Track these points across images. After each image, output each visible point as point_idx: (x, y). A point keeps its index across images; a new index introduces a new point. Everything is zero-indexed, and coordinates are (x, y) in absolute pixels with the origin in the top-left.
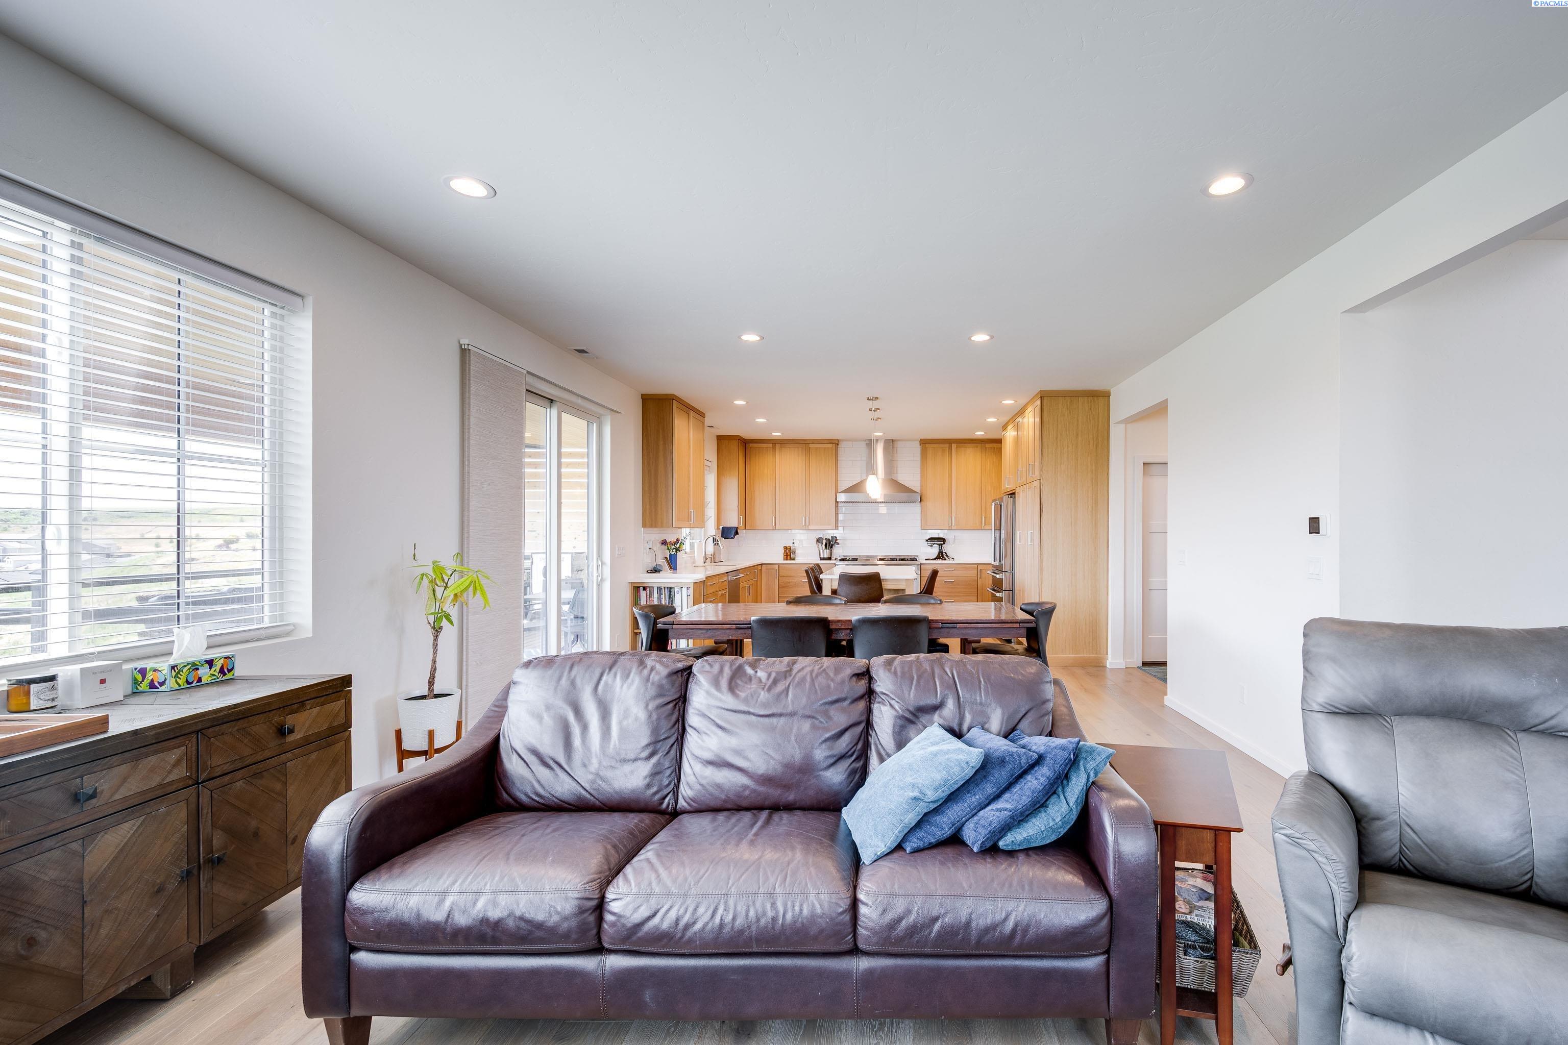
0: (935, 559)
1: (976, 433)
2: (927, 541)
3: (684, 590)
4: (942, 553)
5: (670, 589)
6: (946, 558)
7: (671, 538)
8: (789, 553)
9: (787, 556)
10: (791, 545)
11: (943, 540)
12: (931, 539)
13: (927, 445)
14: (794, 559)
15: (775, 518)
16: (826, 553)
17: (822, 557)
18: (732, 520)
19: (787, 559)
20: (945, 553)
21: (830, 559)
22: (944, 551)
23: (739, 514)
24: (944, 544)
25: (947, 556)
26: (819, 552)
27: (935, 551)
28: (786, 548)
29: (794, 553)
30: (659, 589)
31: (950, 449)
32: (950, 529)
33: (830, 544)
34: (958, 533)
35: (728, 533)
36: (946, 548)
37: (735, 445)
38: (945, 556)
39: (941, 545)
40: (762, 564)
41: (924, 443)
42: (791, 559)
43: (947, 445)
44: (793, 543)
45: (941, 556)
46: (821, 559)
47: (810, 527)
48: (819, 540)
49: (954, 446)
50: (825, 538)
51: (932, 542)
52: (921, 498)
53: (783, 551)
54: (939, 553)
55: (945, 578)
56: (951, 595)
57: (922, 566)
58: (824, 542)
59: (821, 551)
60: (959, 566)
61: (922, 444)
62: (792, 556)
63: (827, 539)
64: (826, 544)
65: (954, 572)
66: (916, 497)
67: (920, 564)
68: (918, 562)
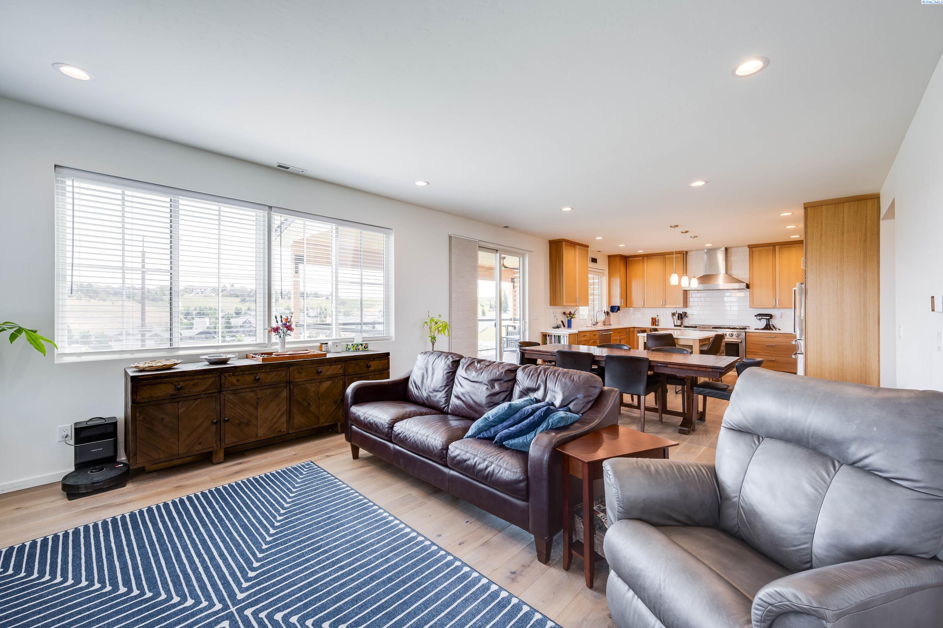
0: (763, 329)
1: (791, 237)
2: (755, 316)
3: (565, 337)
4: (769, 325)
5: (559, 337)
7: (567, 312)
8: (654, 321)
9: (653, 323)
10: (656, 317)
11: (770, 316)
12: (760, 315)
13: (754, 249)
14: (658, 325)
15: (644, 301)
16: (679, 323)
17: (676, 324)
18: (617, 302)
19: (653, 325)
20: (772, 325)
21: (680, 326)
22: (771, 324)
23: (621, 298)
24: (771, 318)
25: (774, 327)
26: (674, 321)
27: (763, 323)
28: (653, 319)
29: (658, 322)
30: (555, 336)
31: (774, 250)
32: (775, 307)
33: (682, 316)
34: (782, 311)
35: (614, 309)
36: (773, 322)
37: (618, 259)
38: (772, 327)
39: (769, 319)
40: (634, 328)
41: (751, 247)
43: (771, 247)
44: (658, 316)
45: (768, 327)
46: (675, 326)
47: (666, 306)
48: (673, 314)
49: (777, 248)
50: (678, 313)
51: (761, 317)
52: (748, 286)
53: (651, 320)
54: (767, 325)
55: (766, 343)
56: (774, 355)
57: (747, 333)
58: (677, 315)
59: (675, 321)
60: (780, 335)
61: (749, 248)
62: (657, 324)
63: (679, 314)
64: (678, 317)
65: (775, 338)
66: (744, 286)
67: (745, 332)
68: (746, 330)
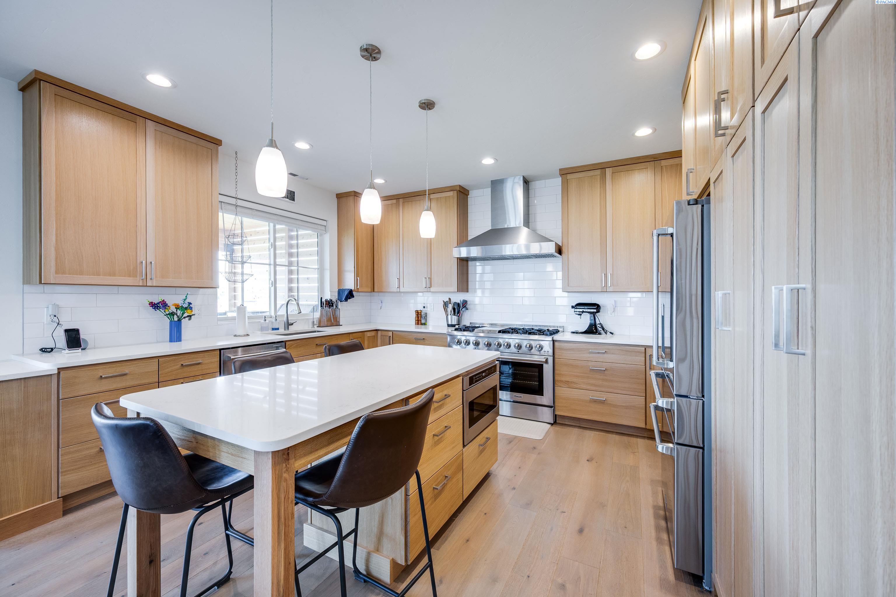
0: (585, 332)
2: (573, 307)
4: (595, 325)
6: (602, 332)
8: (420, 318)
9: (418, 320)
10: (422, 309)
11: (597, 307)
12: (580, 305)
13: (569, 177)
14: (425, 324)
15: (399, 279)
16: (454, 320)
17: (450, 323)
18: (350, 283)
19: (418, 324)
20: (600, 324)
22: (598, 322)
23: (357, 275)
24: (598, 311)
25: (603, 329)
27: (585, 321)
28: (417, 313)
29: (423, 318)
31: (603, 177)
32: (604, 291)
33: (459, 309)
34: (618, 297)
35: (344, 295)
36: (602, 318)
38: (600, 329)
39: (594, 313)
41: (565, 173)
42: (422, 324)
43: (598, 172)
44: (424, 307)
45: (592, 330)
46: (449, 326)
47: (432, 289)
48: (446, 305)
49: (609, 171)
50: (453, 301)
51: (581, 310)
52: (560, 251)
53: (414, 315)
54: (591, 326)
55: (590, 364)
56: (603, 389)
57: (556, 344)
58: (450, 307)
59: (449, 317)
60: (614, 347)
61: (561, 175)
62: (423, 321)
63: (455, 303)
64: (454, 309)
65: (605, 355)
66: (550, 248)
67: (554, 341)
68: (557, 337)
